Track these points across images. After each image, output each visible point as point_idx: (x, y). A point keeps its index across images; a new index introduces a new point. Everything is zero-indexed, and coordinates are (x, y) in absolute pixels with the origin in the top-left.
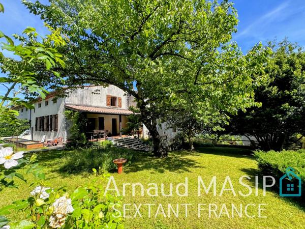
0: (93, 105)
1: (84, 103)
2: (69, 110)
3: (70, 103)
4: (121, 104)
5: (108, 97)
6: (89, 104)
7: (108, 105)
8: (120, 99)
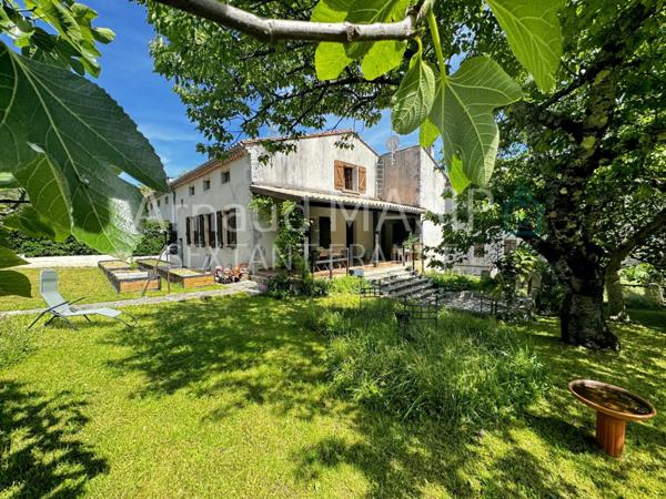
0: (308, 185)
1: (290, 181)
2: (261, 197)
3: (262, 180)
4: (364, 184)
5: (337, 165)
6: (299, 183)
7: (337, 186)
8: (363, 171)
